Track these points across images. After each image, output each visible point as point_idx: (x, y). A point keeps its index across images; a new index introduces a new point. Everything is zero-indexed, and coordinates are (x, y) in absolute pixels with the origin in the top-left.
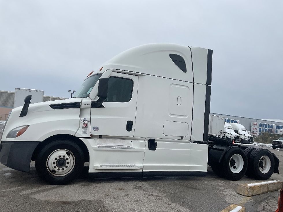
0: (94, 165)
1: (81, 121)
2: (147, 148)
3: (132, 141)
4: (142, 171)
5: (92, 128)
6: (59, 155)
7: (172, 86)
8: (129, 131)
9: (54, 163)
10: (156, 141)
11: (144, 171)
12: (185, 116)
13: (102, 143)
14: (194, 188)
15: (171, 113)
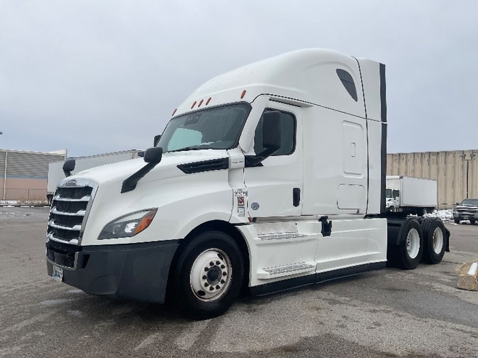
0: (258, 273)
1: (235, 194)
2: (320, 233)
3: (297, 222)
4: (315, 273)
5: (250, 206)
6: (210, 261)
7: (345, 124)
8: (296, 206)
9: (204, 278)
10: (329, 219)
11: (318, 272)
12: (360, 174)
13: (261, 231)
14: (398, 290)
15: (346, 172)
